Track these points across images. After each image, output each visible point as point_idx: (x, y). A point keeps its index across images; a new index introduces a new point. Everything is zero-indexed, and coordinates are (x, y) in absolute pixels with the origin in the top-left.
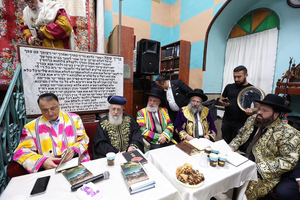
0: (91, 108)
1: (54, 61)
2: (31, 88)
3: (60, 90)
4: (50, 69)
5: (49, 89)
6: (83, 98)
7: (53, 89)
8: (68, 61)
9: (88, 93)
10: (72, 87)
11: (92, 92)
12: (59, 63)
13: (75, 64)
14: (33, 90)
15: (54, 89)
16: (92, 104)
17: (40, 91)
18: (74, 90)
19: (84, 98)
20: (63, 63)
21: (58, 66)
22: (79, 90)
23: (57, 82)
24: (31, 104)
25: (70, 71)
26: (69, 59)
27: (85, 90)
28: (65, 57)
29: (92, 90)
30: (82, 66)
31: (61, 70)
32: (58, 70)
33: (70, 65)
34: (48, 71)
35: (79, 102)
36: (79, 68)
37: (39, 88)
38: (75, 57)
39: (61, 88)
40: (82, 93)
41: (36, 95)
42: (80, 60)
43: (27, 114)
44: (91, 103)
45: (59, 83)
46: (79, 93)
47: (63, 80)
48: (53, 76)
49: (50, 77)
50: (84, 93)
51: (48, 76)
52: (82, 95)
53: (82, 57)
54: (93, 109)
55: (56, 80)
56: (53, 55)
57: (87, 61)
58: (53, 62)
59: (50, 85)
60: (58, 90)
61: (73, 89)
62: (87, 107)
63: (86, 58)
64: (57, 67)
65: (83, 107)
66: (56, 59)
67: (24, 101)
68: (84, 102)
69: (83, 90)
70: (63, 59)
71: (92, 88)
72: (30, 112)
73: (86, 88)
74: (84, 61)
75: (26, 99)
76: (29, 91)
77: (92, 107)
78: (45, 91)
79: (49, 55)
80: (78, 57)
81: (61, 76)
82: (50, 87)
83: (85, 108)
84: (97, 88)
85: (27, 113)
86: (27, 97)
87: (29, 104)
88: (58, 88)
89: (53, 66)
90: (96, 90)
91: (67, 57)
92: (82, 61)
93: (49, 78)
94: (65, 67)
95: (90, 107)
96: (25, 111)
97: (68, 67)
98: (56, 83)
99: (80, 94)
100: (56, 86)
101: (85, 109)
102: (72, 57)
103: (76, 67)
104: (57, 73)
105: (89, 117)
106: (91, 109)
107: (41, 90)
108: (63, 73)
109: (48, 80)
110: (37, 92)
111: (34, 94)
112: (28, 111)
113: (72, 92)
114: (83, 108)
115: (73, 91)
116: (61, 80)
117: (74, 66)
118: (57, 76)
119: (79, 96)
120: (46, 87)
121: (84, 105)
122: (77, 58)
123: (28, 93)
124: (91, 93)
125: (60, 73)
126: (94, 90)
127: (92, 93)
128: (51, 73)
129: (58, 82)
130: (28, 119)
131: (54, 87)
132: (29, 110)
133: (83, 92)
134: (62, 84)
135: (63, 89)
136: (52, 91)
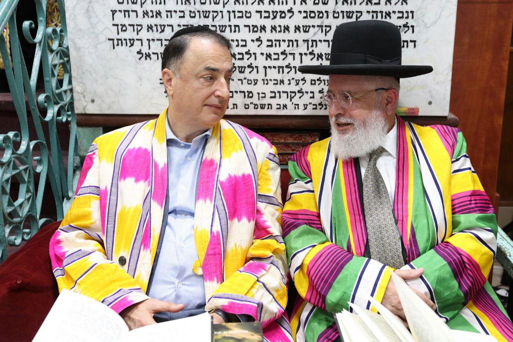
0: (301, 103)
2: (88, 11)
3: (183, 22)
5: (146, 14)
6: (269, 56)
7: (159, 14)
9: (292, 35)
10: (228, 7)
11: (306, 29)
14: (94, 20)
15: (164, 14)
16: (307, 87)
17: (116, 22)
18: (234, 22)
19: (273, 57)
22: (256, 20)
24: (90, 72)
27: (278, 22)
29: (309, 22)
35: (253, 76)
37: (114, 12)
39: (187, 13)
40: (265, 36)
41: (103, 38)
43: (78, 109)
44: (301, 83)
46: (255, 36)
50: (275, 36)
52: (265, 43)
54: (310, 107)
60: (175, 20)
61: (232, 15)
62: (284, 100)
65: (269, 95)
67: (68, 61)
68: (273, 74)
69: (268, 23)
71: (309, 15)
72: (85, 104)
73: (283, 15)
75: (73, 53)
76: (83, 23)
77: (306, 99)
78: (133, 25)
82: (148, 6)
83: (274, 102)
84: (331, 15)
85: (76, 104)
86: (75, 44)
87: (83, 73)
88: (175, 11)
90: (326, 22)
95: (296, 100)
96: (72, 98)
99: (259, 40)
100: (171, 5)
101: (275, 106)
105: (293, 144)
106: (301, 107)
107: (120, 18)
110: (107, 28)
111: (97, 36)
112: (80, 100)
113: (228, 29)
114: (266, 101)
115: (230, 26)
119: (252, 47)
120: (134, 7)
121: (271, 87)
123: (80, 29)
124: (301, 36)
126: (317, 22)
127: (309, 36)
130: (80, 129)
131: (162, 7)
132: (82, 93)
133: (268, 29)
135: (194, 17)
136: (156, 25)
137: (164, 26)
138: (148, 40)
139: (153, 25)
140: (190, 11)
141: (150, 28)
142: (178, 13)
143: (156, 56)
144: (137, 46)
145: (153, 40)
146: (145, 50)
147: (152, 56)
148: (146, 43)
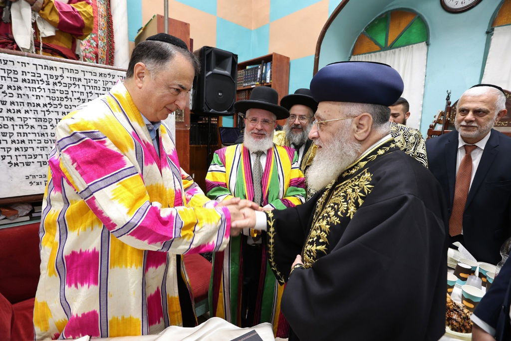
1: (24, 80)
3: (40, 145)
4: (15, 99)
5: (13, 142)
7: (23, 141)
8: (57, 81)
12: (37, 86)
13: (72, 88)
15: (27, 142)
20: (44, 86)
21: (34, 93)
23: (32, 127)
25: (63, 103)
26: (60, 79)
28: (49, 72)
30: (89, 95)
31: (42, 101)
32: (33, 100)
33: (61, 92)
34: (8, 103)
36: (82, 97)
38: (72, 75)
39: (43, 141)
42: (84, 82)
45: (38, 130)
47: (47, 123)
48: (23, 115)
49: (15, 116)
51: (10, 115)
53: (88, 76)
55: (31, 122)
56: (19, 68)
57: (100, 84)
58: (20, 84)
59: (15, 135)
60: (35, 145)
63: (97, 78)
64: (30, 93)
66: (29, 77)
70: (45, 78)
74: (92, 83)
78: (4, 148)
79: (9, 66)
80: (80, 75)
81: (41, 115)
82: (15, 137)
88: (35, 140)
89: (20, 92)
91: (54, 73)
92: (89, 84)
93: (12, 119)
94: (51, 95)
97: (58, 94)
98: (29, 130)
100: (31, 137)
102: (66, 74)
103: (77, 95)
104: (32, 108)
108: (45, 109)
109: (9, 123)
116: (42, 123)
117: (70, 93)
118: (31, 115)
120: (4, 138)
122: (77, 76)
125: (38, 109)
128: (16, 108)
129: (36, 126)
131: (25, 138)
134: (44, 131)
135: (48, 143)
136: (22, 148)
137: (27, 148)
138: (16, 156)
139: (19, 148)
140: (45, 140)
141: (17, 149)
142: (37, 141)
143: (22, 164)
144: (8, 159)
145: (20, 156)
146: (14, 161)
147: (19, 164)
148: (14, 158)
